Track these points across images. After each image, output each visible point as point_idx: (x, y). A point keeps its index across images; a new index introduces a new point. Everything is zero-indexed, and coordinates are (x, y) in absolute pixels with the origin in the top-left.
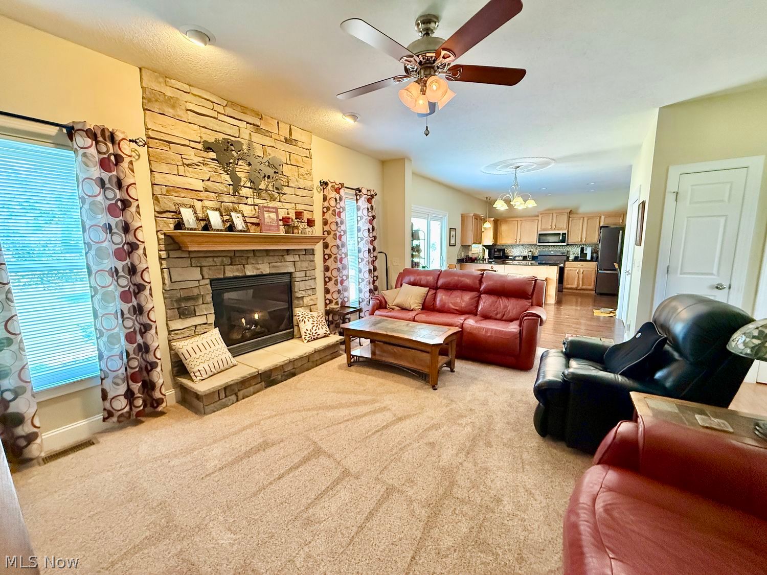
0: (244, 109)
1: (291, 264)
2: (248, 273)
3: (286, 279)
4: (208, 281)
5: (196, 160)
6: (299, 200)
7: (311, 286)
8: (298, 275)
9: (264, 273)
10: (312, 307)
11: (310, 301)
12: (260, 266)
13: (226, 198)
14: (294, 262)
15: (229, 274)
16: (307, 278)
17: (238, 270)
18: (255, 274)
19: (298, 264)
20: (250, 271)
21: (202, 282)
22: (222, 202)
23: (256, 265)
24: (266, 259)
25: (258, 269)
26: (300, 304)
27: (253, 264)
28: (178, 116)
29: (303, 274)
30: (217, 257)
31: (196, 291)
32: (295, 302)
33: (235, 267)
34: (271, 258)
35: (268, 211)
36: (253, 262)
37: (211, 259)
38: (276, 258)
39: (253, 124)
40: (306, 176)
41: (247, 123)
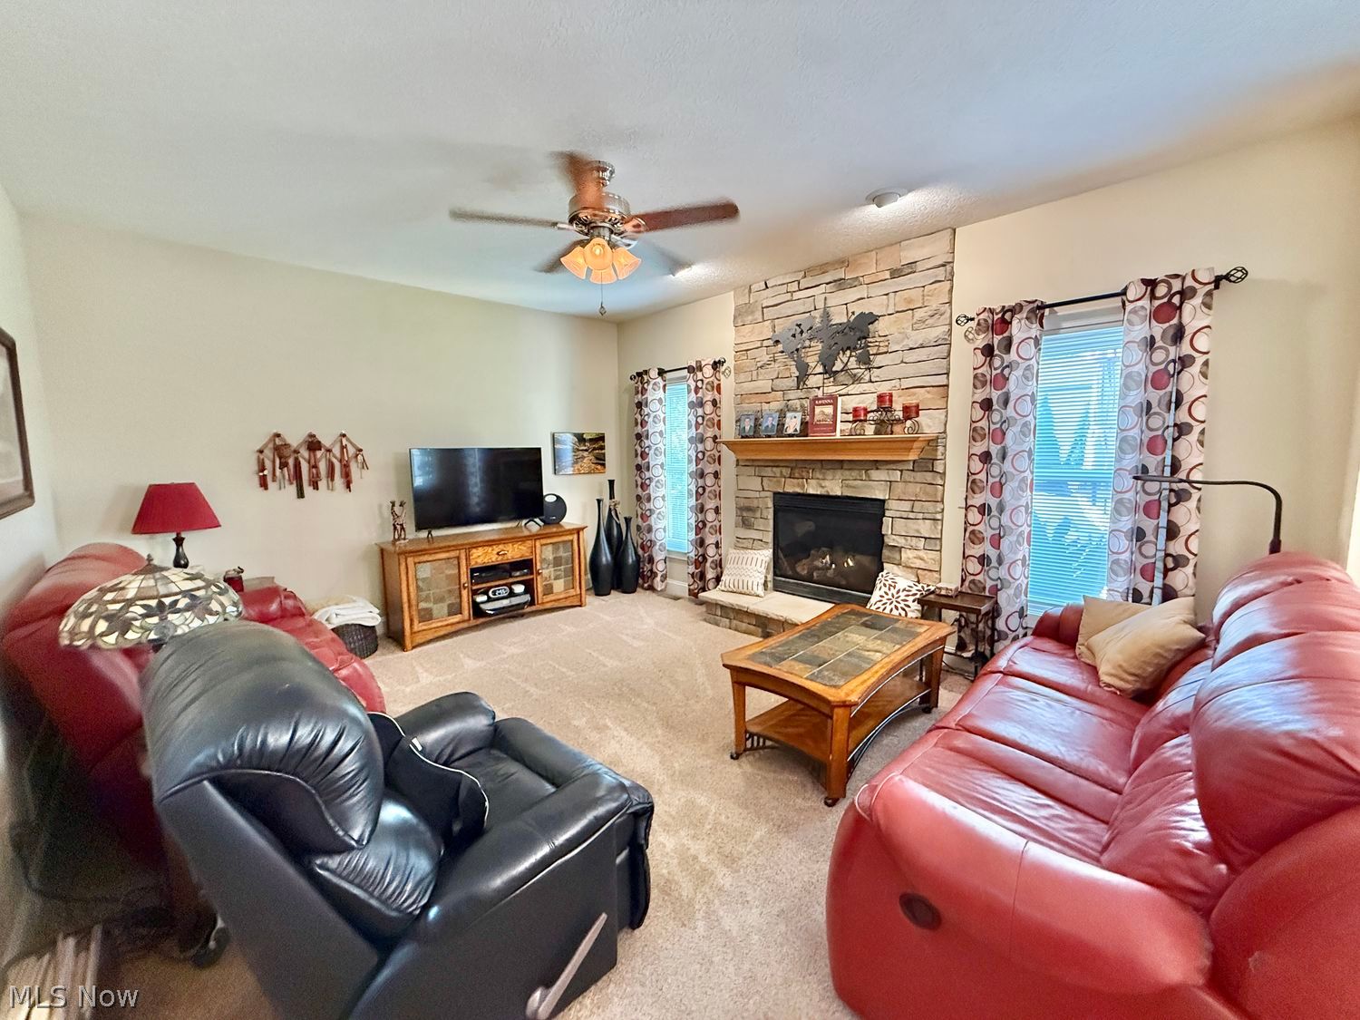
0: (823, 268)
1: (885, 486)
2: (811, 491)
3: (875, 510)
4: (770, 494)
5: (766, 358)
6: (910, 370)
7: (918, 531)
8: (894, 507)
9: (831, 494)
10: (919, 571)
11: (916, 560)
12: (826, 483)
13: (792, 395)
14: (890, 482)
15: (789, 489)
16: (911, 515)
17: (798, 485)
18: (819, 493)
19: (899, 488)
20: (812, 488)
21: (763, 494)
22: (788, 401)
23: (821, 482)
24: (839, 474)
25: (823, 487)
26: (895, 559)
27: (818, 479)
29: (906, 506)
30: (777, 466)
31: (755, 504)
32: (886, 552)
33: (795, 481)
34: (847, 472)
35: (822, 404)
36: (821, 477)
37: (769, 469)
38: (855, 473)
39: (835, 281)
41: (827, 284)
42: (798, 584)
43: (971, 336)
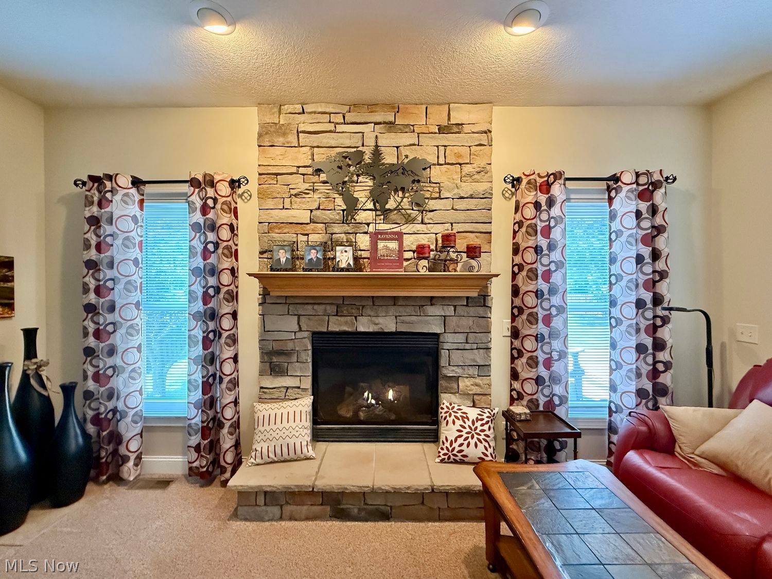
0: (372, 107)
1: (440, 321)
2: (361, 329)
3: (430, 344)
4: (306, 334)
5: (304, 187)
6: (461, 216)
7: (474, 360)
8: (450, 341)
9: (386, 331)
10: (475, 397)
11: (473, 387)
12: (380, 320)
13: (337, 229)
14: (444, 316)
15: (334, 328)
16: (468, 346)
17: (346, 323)
18: (371, 330)
19: (453, 322)
20: (364, 325)
21: (299, 335)
22: (332, 234)
23: (374, 319)
24: (393, 310)
25: (377, 324)
26: (452, 388)
27: (370, 316)
28: (288, 143)
29: (461, 338)
30: (319, 304)
31: (290, 346)
32: (442, 383)
33: (342, 319)
34: (401, 309)
35: (385, 239)
36: (372, 314)
37: (310, 307)
38: (409, 310)
39: (385, 123)
40: (476, 176)
41: (376, 124)
42: (344, 429)
43: (507, 195)
